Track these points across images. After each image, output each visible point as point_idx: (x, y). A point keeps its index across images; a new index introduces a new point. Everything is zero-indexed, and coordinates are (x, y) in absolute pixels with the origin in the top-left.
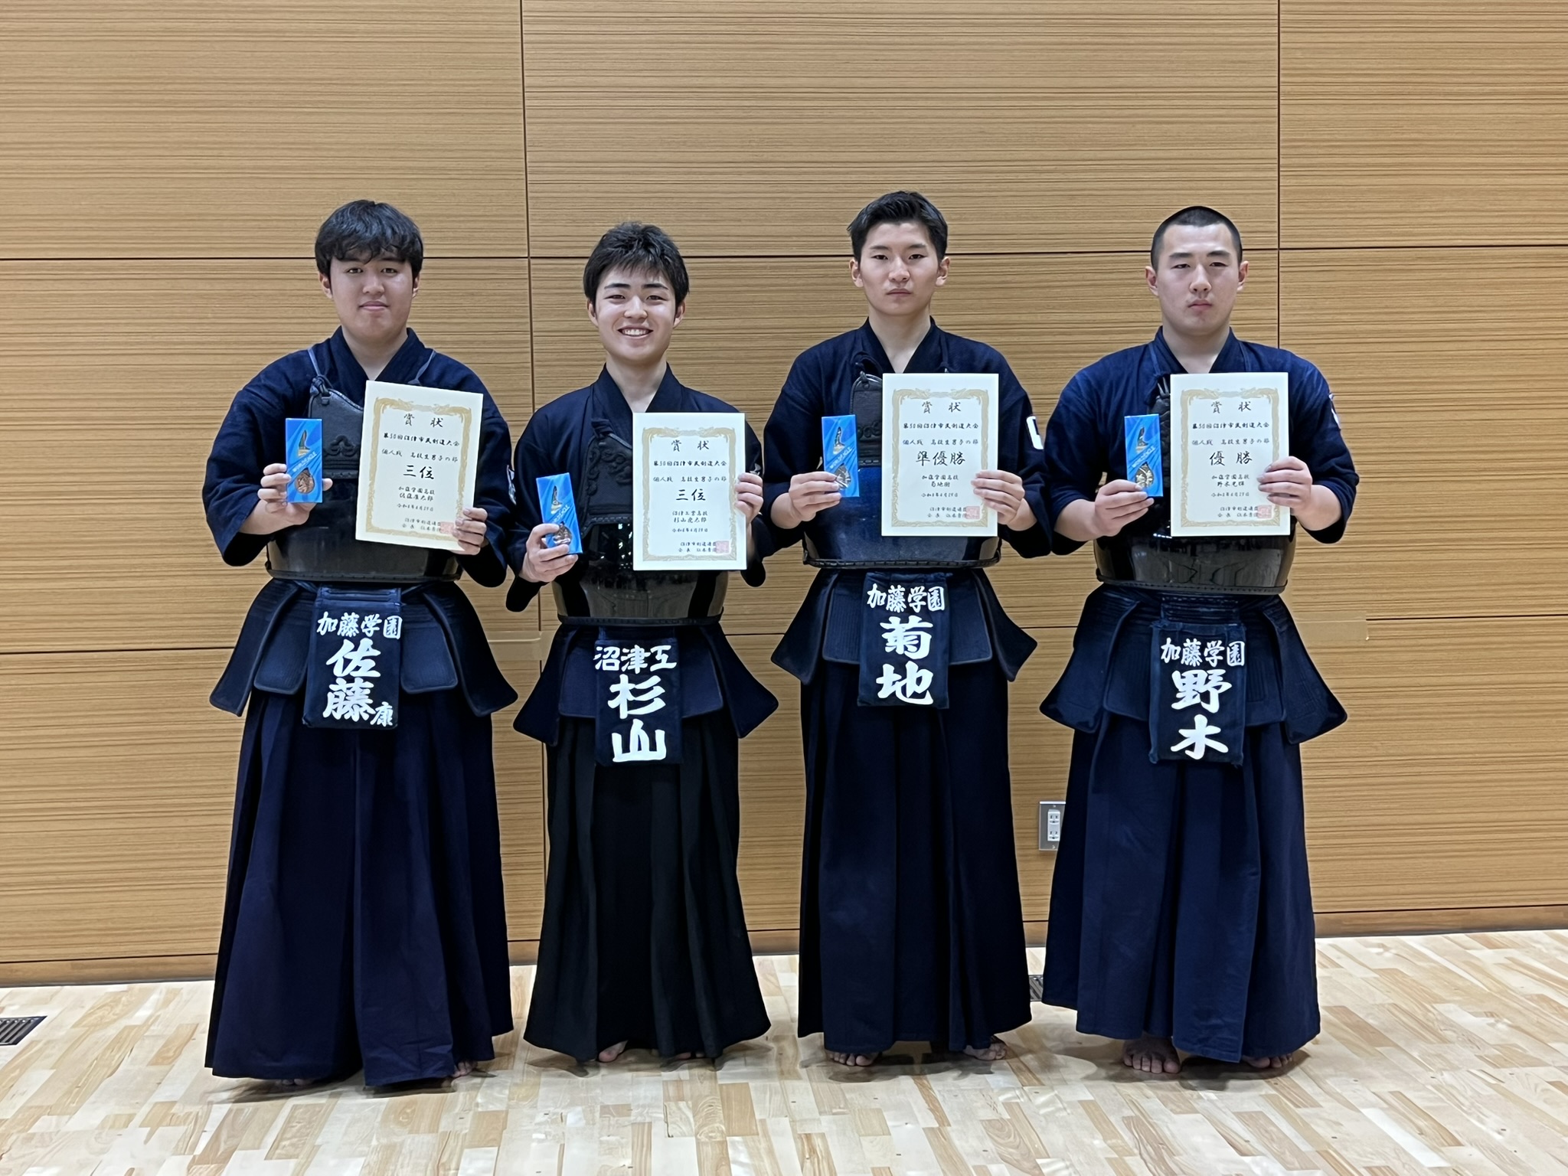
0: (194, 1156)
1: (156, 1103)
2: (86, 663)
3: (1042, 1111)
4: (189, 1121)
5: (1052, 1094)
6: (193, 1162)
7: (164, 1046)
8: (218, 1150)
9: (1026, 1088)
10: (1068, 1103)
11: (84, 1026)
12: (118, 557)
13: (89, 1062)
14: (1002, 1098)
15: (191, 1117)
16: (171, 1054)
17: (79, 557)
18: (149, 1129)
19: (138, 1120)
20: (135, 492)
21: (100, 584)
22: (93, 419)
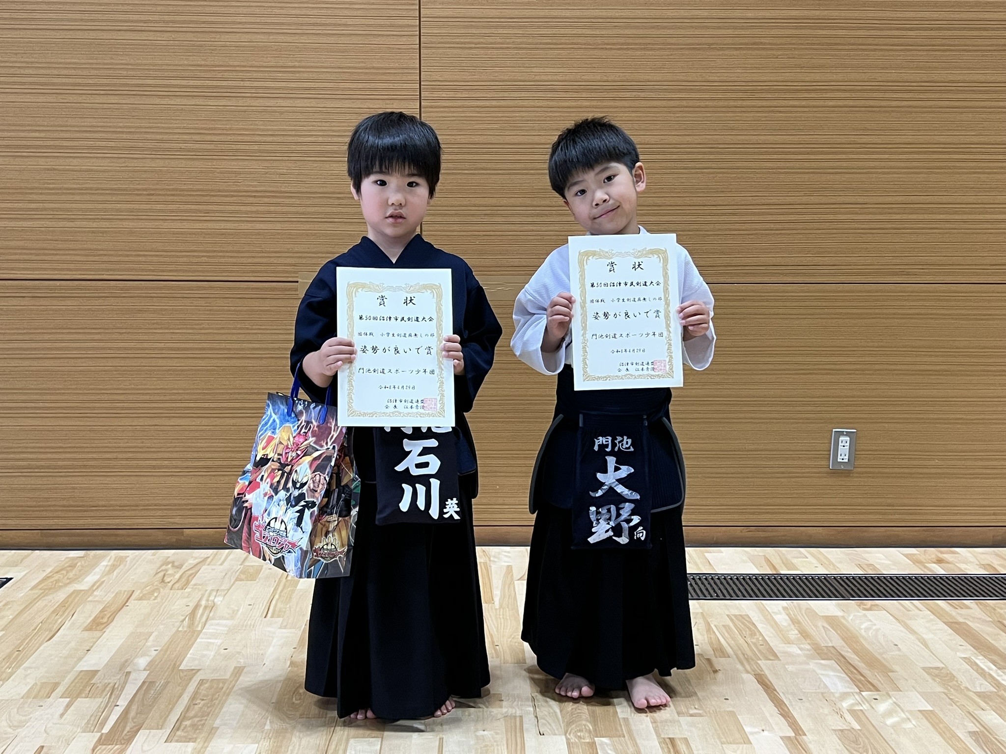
0: (102, 734)
1: (81, 671)
2: (51, 289)
3: (890, 721)
4: (104, 694)
5: (890, 701)
6: (101, 741)
7: (102, 611)
8: (125, 727)
9: (863, 693)
10: (910, 712)
11: (41, 589)
12: (76, 202)
13: (35, 625)
14: (845, 704)
15: (108, 689)
16: (105, 620)
17: (43, 201)
18: (68, 699)
19: (60, 690)
20: (90, 147)
21: (61, 224)
22: (54, 84)
